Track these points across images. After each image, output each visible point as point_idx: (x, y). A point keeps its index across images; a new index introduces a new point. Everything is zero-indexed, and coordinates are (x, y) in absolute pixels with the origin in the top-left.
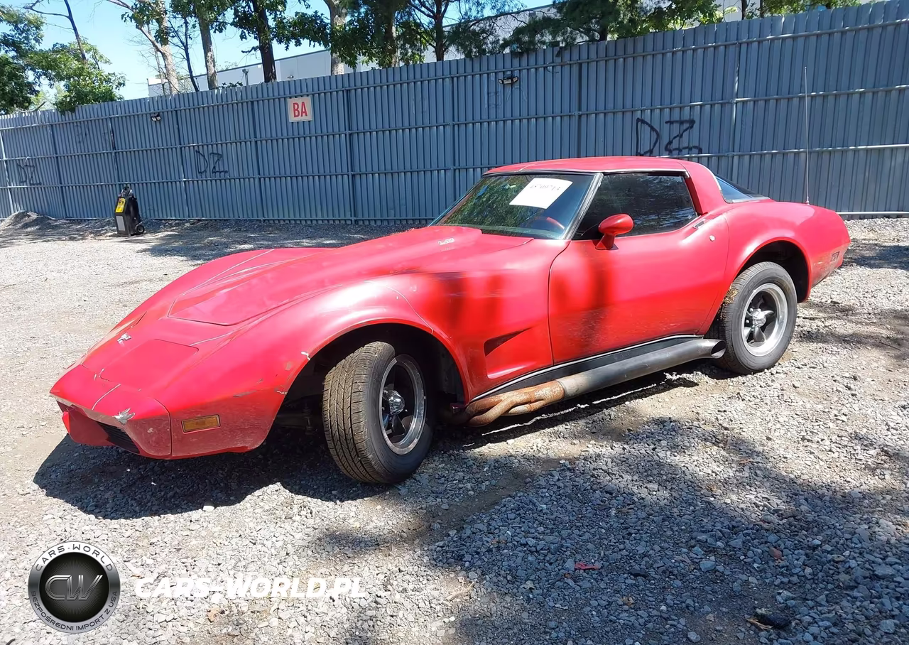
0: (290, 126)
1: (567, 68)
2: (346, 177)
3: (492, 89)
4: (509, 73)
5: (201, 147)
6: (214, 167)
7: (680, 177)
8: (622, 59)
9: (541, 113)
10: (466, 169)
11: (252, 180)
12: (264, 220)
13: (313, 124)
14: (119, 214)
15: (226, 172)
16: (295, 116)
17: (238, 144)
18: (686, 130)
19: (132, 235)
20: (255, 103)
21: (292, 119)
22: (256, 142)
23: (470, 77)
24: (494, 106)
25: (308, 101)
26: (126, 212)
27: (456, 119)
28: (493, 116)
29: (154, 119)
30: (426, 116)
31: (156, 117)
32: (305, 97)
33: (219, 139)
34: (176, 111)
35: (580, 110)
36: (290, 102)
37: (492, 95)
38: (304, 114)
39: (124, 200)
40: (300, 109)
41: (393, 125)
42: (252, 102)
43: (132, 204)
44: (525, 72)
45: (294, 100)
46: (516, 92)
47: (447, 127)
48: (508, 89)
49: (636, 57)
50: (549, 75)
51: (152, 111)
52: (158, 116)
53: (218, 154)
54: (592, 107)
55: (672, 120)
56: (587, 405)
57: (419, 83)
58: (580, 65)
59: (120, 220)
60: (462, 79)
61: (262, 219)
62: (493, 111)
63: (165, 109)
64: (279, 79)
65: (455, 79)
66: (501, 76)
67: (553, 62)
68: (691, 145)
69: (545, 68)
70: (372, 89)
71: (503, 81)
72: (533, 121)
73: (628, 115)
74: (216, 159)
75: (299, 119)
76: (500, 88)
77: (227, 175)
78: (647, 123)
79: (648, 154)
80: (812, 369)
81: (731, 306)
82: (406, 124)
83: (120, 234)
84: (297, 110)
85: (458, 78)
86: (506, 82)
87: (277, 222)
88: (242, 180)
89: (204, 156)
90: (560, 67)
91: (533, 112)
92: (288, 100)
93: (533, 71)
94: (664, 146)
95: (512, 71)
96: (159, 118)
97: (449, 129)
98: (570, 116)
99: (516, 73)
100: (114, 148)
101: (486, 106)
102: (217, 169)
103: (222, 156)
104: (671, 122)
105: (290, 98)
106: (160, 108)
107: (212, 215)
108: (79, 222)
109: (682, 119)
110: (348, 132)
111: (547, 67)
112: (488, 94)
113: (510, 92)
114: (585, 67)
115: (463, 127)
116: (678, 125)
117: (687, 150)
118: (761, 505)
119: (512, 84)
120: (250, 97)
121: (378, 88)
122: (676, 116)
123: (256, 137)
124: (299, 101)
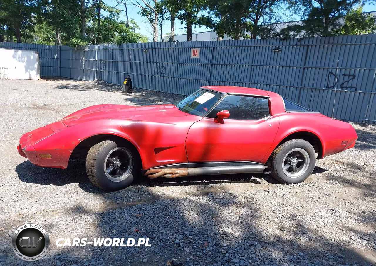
0: (191, 59)
1: (302, 47)
2: (207, 81)
3: (270, 53)
4: (278, 47)
5: (159, 63)
6: (162, 72)
7: (266, 100)
8: (327, 45)
9: (288, 65)
10: (254, 84)
11: (174, 78)
12: (176, 94)
13: (199, 59)
14: (125, 84)
15: (166, 74)
16: (193, 56)
17: (172, 64)
18: (352, 79)
19: (128, 93)
20: (180, 49)
21: (192, 56)
22: (178, 64)
23: (261, 47)
24: (269, 60)
25: (198, 50)
26: (127, 84)
27: (253, 63)
28: (268, 64)
29: (145, 51)
30: (242, 60)
31: (145, 50)
32: (198, 48)
33: (165, 61)
34: (153, 49)
35: (305, 65)
36: (192, 50)
37: (269, 55)
38: (196, 55)
39: (127, 79)
40: (195, 53)
41: (228, 63)
42: (179, 48)
43: (130, 81)
44: (284, 47)
45: (194, 49)
46: (279, 55)
47: (249, 66)
48: (276, 54)
49: (334, 45)
50: (294, 50)
51: (145, 48)
52: (147, 50)
53: (164, 67)
54: (310, 65)
55: (345, 74)
56: (209, 181)
57: (241, 47)
58: (308, 46)
59: (124, 86)
60: (258, 47)
61: (175, 93)
62: (269, 62)
63: (149, 48)
64: (192, 40)
65: (256, 47)
66: (274, 48)
67: (297, 44)
68: (352, 86)
69: (293, 46)
70: (223, 48)
71: (274, 50)
72: (285, 68)
73: (326, 71)
74: (163, 68)
75: (195, 57)
76: (273, 52)
77: (166, 75)
78: (334, 74)
79: (332, 88)
80: (315, 188)
81: (278, 154)
82: (234, 63)
83: (124, 92)
84: (194, 53)
85: (257, 47)
86: (275, 50)
87: (180, 95)
88: (171, 78)
89: (159, 67)
90: (299, 47)
91: (285, 64)
92: (192, 49)
93: (288, 47)
94: (340, 85)
95: (279, 46)
96: (146, 51)
97: (250, 67)
98: (300, 67)
99: (281, 47)
100: (131, 60)
101: (266, 59)
102: (163, 73)
103: (165, 68)
104: (345, 75)
105: (193, 48)
106: (148, 47)
107: (159, 90)
108: (115, 85)
109: (350, 74)
110: (211, 64)
111: (294, 46)
112: (268, 54)
113: (277, 54)
114: (310, 47)
115: (255, 67)
116: (348, 77)
117: (346, 88)
118: (223, 229)
119: (278, 51)
120: (178, 46)
121: (225, 48)
122: (347, 73)
123: (178, 62)
124: (195, 50)
